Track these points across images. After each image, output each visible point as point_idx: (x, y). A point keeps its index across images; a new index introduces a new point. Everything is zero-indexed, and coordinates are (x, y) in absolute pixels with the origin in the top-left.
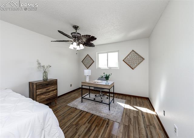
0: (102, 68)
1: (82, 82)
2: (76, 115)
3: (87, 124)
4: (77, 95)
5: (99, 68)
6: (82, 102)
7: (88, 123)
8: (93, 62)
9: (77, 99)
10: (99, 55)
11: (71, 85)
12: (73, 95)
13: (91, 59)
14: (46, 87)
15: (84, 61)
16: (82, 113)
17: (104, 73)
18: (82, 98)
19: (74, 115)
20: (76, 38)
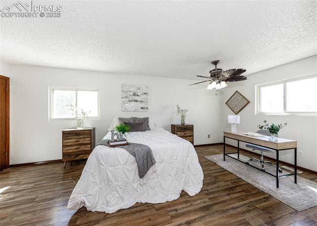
0: (267, 114)
1: (224, 133)
2: (215, 170)
3: (229, 183)
4: (217, 150)
5: (262, 113)
6: (224, 160)
7: (231, 183)
8: (248, 103)
9: (217, 155)
10: (262, 89)
11: (209, 136)
12: (211, 149)
13: (244, 98)
14: (184, 132)
15: (230, 102)
16: (224, 171)
17: (265, 122)
18: (225, 155)
19: (212, 168)
20: (216, 75)
